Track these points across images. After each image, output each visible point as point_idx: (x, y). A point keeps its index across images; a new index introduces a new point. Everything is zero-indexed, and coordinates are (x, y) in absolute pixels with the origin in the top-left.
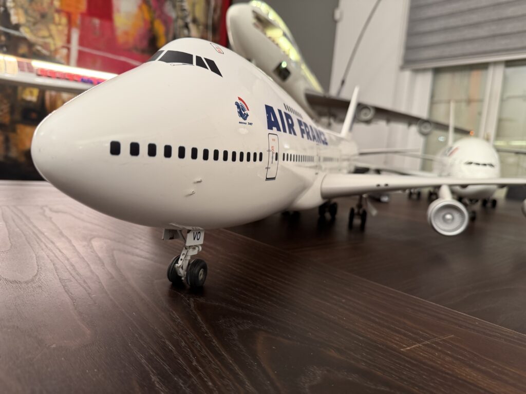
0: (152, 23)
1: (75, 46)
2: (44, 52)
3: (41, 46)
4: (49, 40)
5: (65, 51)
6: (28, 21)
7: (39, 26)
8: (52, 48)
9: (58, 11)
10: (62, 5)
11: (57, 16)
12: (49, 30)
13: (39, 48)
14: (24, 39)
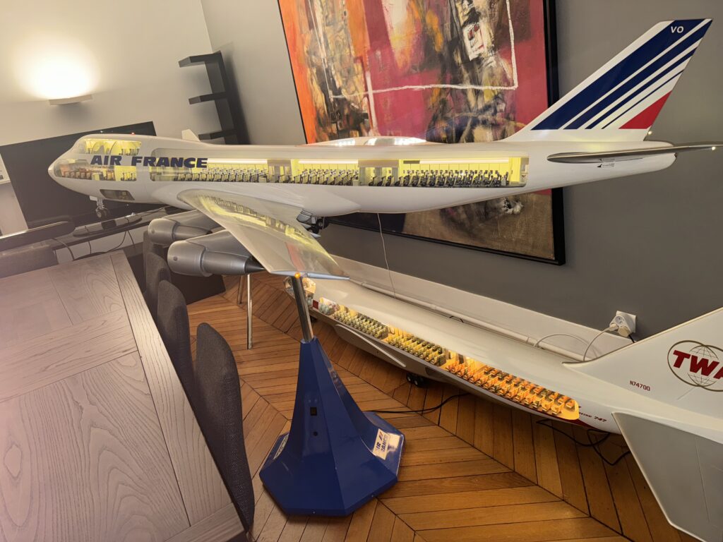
0: (424, 20)
1: (371, 92)
2: (356, 107)
3: (353, 102)
4: (356, 94)
5: (366, 99)
6: (343, 81)
7: (348, 84)
8: (359, 101)
9: (355, 60)
10: (356, 52)
11: (355, 65)
12: (354, 83)
13: (353, 104)
14: (345, 99)
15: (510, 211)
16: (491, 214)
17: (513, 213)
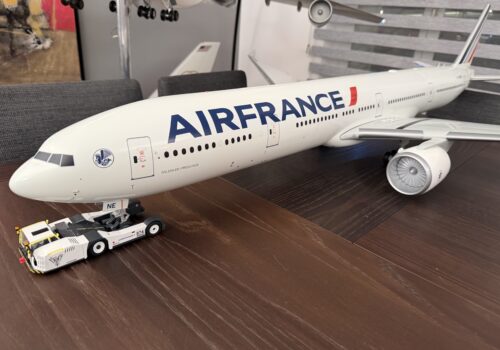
15: (40, 47)
16: (19, 51)
17: (43, 49)
